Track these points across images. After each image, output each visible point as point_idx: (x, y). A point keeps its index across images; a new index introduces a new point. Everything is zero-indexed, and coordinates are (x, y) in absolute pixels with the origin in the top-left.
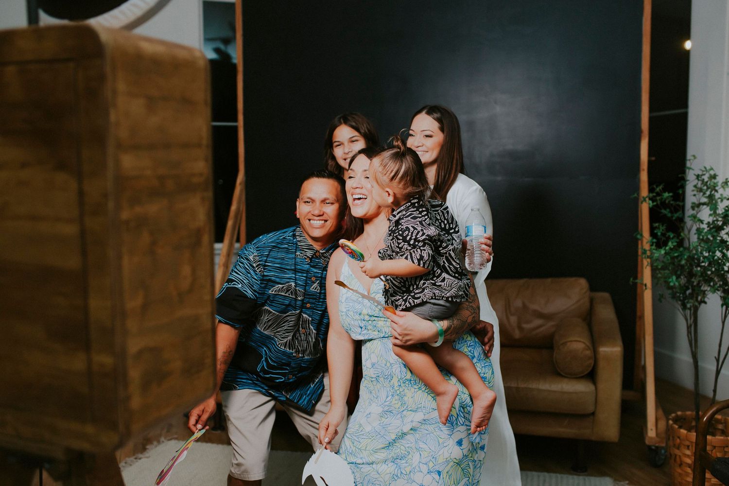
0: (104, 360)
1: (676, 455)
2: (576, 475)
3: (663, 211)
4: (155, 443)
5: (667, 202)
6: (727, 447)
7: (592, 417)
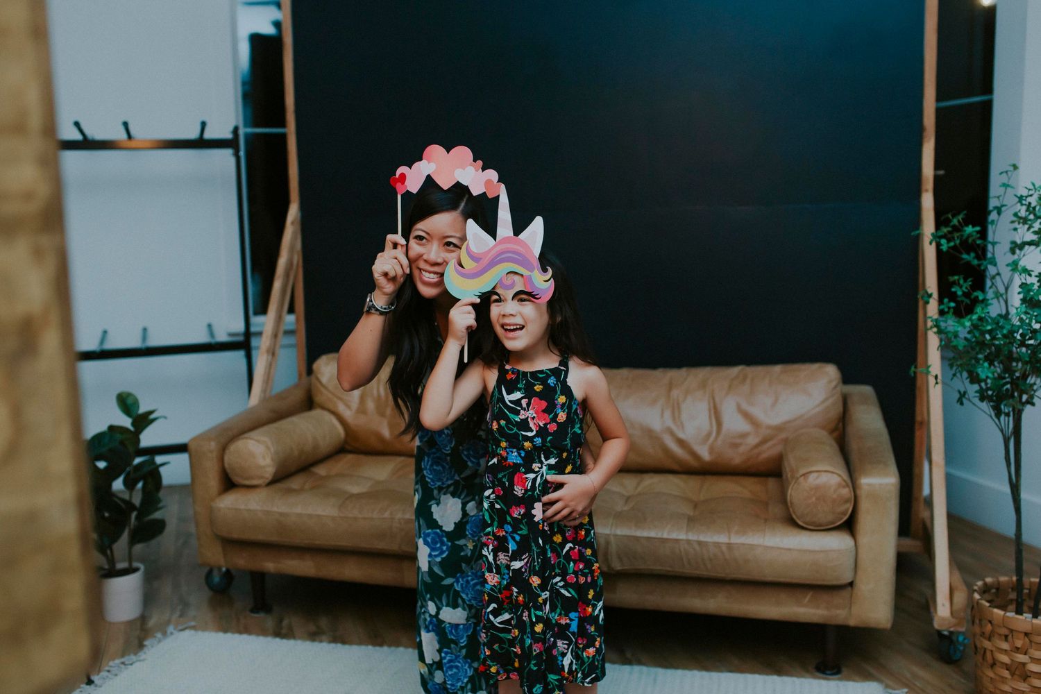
1: (985, 650)
2: (824, 679)
3: (965, 256)
4: (159, 635)
5: (970, 241)
7: (850, 588)
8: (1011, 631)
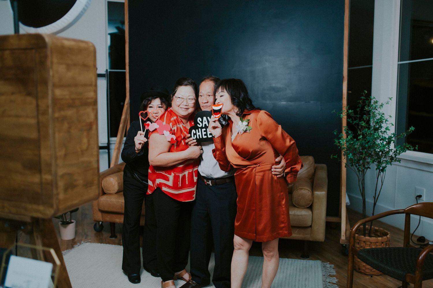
0: (47, 177)
2: (302, 259)
4: (78, 244)
5: (351, 115)
6: (377, 242)
7: (310, 228)
8: (360, 241)
